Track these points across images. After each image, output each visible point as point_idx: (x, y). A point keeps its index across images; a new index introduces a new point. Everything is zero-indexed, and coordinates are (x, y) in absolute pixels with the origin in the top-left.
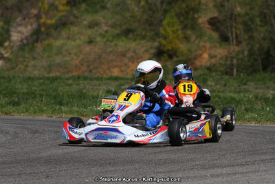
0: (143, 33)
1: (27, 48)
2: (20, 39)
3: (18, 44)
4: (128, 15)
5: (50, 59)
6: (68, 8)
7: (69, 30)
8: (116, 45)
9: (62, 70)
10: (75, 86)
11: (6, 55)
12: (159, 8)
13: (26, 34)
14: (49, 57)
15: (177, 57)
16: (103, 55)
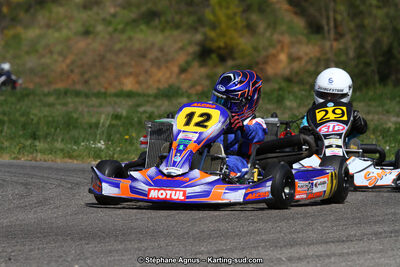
0: (177, 18)
7: (50, 12)
8: (130, 39)
9: (37, 80)
10: (59, 107)
14: (15, 57)
15: (234, 59)
16: (109, 56)
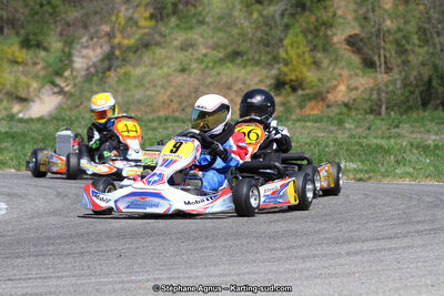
0: (257, 57)
1: (95, 78)
2: (85, 66)
3: (83, 73)
4: (235, 31)
5: (128, 93)
6: (153, 23)
7: (154, 54)
8: (219, 74)
9: (144, 109)
10: (161, 131)
11: (66, 89)
12: (278, 22)
13: (94, 60)
14: (125, 90)
15: (303, 89)
16: (201, 88)
